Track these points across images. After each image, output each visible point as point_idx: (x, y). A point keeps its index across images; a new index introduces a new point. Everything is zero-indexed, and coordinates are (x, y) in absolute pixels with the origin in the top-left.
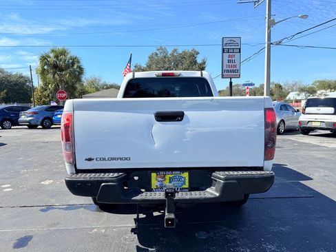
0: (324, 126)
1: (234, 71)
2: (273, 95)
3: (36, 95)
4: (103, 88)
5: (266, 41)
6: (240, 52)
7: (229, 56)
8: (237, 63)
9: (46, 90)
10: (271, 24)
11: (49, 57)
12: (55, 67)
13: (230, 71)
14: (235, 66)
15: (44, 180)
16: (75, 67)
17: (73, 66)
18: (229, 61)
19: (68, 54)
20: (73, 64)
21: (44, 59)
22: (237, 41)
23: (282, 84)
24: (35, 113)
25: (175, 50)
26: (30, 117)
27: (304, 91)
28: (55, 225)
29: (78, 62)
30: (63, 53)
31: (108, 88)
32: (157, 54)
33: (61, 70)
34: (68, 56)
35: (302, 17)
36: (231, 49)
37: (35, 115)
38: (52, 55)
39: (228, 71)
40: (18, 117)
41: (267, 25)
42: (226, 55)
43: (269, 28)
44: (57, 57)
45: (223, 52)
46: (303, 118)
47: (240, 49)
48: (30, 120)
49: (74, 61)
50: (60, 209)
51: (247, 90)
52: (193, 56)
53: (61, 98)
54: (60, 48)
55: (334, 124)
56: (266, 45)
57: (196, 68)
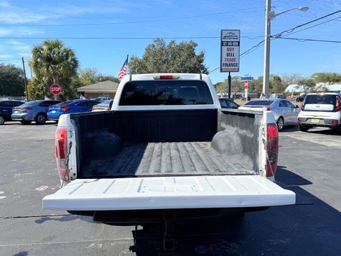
0: (323, 123)
1: (233, 65)
3: (30, 87)
4: (99, 81)
5: (266, 34)
6: (239, 45)
7: (228, 49)
8: (236, 56)
9: (39, 83)
10: (271, 16)
11: (42, 49)
12: (49, 60)
13: (229, 65)
14: (234, 60)
15: (39, 186)
16: (69, 60)
17: (67, 58)
18: (228, 55)
19: (62, 46)
20: (67, 57)
21: (37, 51)
22: (236, 34)
23: (281, 76)
24: (28, 108)
25: (173, 42)
26: (24, 112)
27: (303, 84)
28: (51, 238)
29: (73, 54)
30: (57, 45)
31: (103, 80)
32: (154, 46)
33: (55, 63)
34: (62, 49)
35: (302, 9)
36: (230, 42)
37: (28, 111)
38: (45, 48)
39: (227, 65)
40: (11, 112)
41: (266, 18)
42: (225, 48)
43: (269, 20)
44: (50, 49)
45: (222, 45)
46: (302, 115)
47: (239, 42)
48: (24, 116)
49: (68, 53)
50: (55, 220)
51: (246, 84)
52: (191, 48)
53: (55, 92)
54: (54, 40)
55: (334, 121)
56: (266, 38)
57: (194, 61)
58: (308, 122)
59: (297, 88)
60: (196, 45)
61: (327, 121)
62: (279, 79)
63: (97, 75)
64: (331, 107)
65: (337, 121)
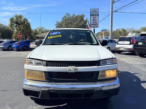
0: (125, 50)
1: (95, 24)
2: (121, 34)
4: (46, 32)
5: (111, 10)
6: (98, 15)
7: (93, 17)
8: (97, 20)
10: (113, 2)
12: (17, 23)
14: (96, 22)
16: (26, 23)
18: (93, 20)
20: (25, 22)
21: (12, 20)
22: (97, 10)
23: (126, 29)
24: (4, 44)
25: (74, 15)
26: (3, 45)
27: (135, 32)
29: (27, 21)
30: (20, 17)
32: (65, 17)
33: (20, 25)
34: (23, 18)
38: (15, 18)
39: (93, 24)
41: (111, 3)
42: (92, 17)
43: (112, 4)
44: (17, 19)
45: (91, 16)
46: (117, 46)
47: (98, 14)
48: (3, 47)
51: (103, 33)
52: (82, 17)
53: (19, 37)
54: (19, 15)
55: (129, 49)
56: (111, 12)
57: (83, 23)
58: (119, 49)
59: (132, 34)
60: (84, 16)
61: (127, 49)
62: (125, 30)
63: (45, 29)
64: (129, 42)
65: (131, 49)
